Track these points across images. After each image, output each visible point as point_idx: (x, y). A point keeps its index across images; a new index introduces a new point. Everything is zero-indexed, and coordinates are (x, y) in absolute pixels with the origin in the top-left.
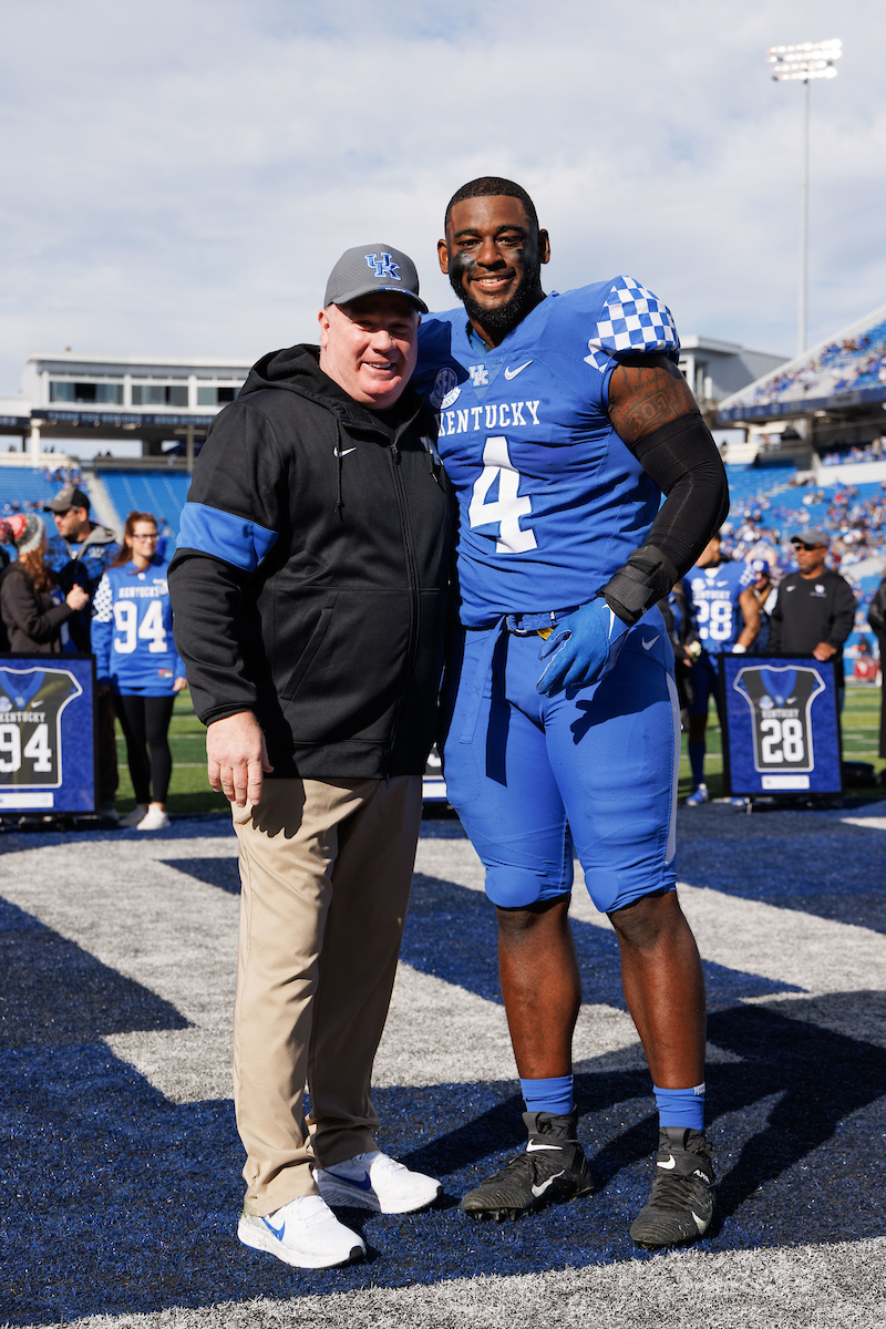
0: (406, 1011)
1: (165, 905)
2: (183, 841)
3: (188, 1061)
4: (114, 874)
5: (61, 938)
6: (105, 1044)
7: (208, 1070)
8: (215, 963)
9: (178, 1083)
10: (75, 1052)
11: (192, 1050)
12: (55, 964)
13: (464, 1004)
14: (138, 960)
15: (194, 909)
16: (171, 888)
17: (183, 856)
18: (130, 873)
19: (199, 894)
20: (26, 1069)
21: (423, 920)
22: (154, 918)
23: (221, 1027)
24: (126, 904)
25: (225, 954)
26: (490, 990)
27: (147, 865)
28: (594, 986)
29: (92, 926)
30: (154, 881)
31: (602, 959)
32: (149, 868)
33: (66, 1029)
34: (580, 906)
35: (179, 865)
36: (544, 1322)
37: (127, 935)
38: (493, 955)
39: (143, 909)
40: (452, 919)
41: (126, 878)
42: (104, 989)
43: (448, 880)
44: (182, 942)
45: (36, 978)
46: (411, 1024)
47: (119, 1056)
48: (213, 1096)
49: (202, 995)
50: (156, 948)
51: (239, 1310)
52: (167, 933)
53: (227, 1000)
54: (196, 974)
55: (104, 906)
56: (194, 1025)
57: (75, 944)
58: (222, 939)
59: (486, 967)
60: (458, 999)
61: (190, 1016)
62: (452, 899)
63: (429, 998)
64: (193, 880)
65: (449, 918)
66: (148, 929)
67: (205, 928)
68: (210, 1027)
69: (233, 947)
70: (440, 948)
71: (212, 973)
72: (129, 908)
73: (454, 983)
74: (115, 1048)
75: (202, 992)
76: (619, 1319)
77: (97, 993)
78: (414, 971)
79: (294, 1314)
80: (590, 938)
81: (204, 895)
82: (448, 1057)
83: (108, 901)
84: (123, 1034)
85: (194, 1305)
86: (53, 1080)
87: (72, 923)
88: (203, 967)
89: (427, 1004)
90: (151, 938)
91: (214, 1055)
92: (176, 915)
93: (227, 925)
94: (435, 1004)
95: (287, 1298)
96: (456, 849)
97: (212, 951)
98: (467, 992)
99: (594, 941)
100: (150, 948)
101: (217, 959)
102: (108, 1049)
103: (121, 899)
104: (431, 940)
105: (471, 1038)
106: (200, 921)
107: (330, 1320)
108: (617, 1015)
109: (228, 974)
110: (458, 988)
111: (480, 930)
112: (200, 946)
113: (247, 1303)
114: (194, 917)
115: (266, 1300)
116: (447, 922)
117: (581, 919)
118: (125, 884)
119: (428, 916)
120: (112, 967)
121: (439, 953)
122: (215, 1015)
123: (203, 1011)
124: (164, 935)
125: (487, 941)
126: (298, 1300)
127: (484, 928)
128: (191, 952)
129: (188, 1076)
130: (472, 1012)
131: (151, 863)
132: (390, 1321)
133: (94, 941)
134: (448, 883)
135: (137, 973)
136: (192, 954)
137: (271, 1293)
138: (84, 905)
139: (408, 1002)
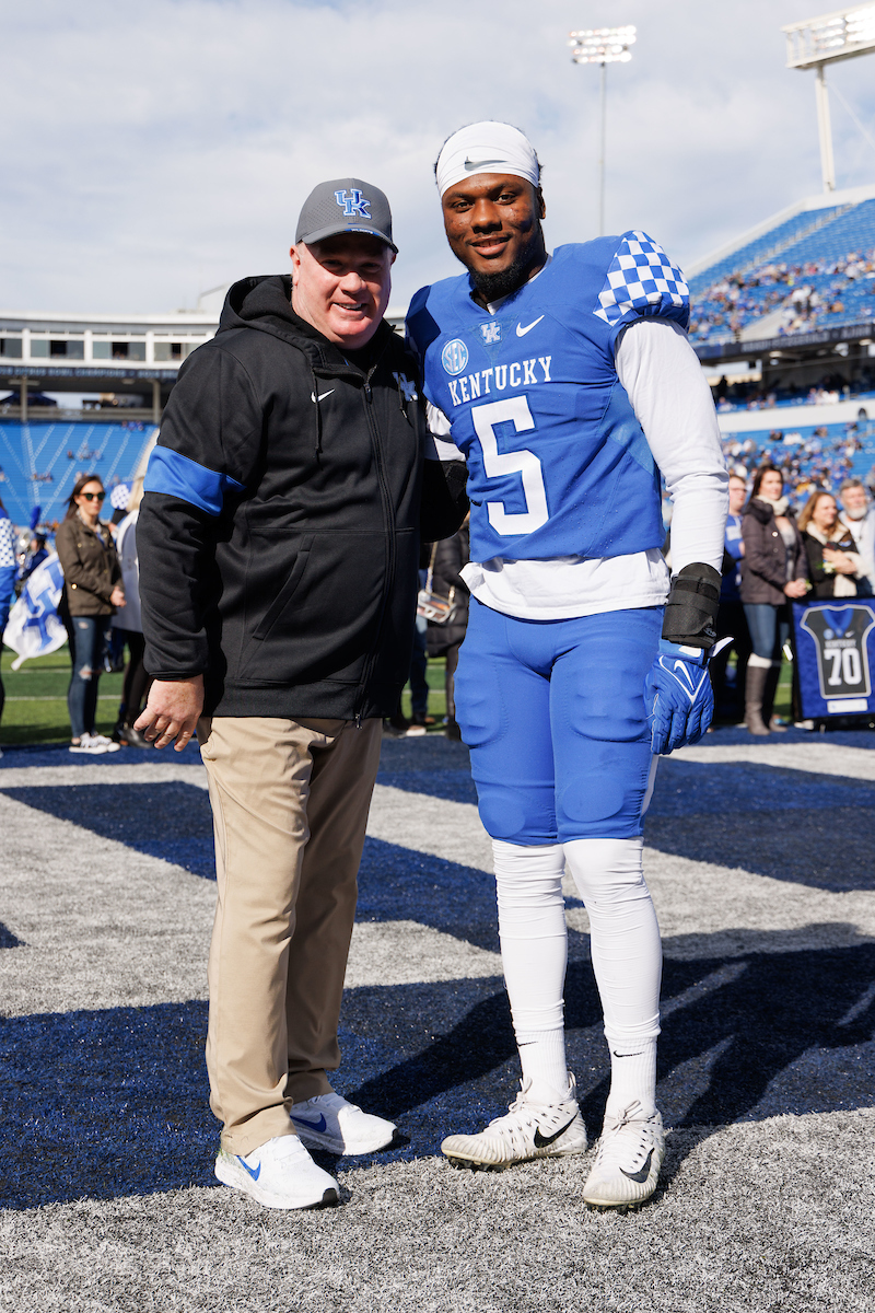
2: (15, 770)
3: (18, 978)
7: (37, 986)
8: (45, 885)
9: (8, 998)
11: (22, 967)
15: (25, 834)
16: (4, 814)
17: (15, 785)
19: (30, 820)
23: (50, 945)
25: (55, 876)
28: (401, 904)
31: (409, 878)
34: (389, 830)
35: (13, 793)
36: (352, 1216)
44: (13, 865)
48: (41, 1010)
49: (32, 915)
51: (64, 1211)
53: (56, 919)
54: (27, 895)
56: (24, 944)
58: (52, 863)
61: (20, 935)
64: (24, 806)
67: (35, 852)
68: (40, 945)
69: (62, 870)
71: (42, 895)
75: (32, 912)
76: (420, 1211)
79: (117, 1213)
80: (398, 859)
81: (35, 821)
85: (21, 1207)
88: (33, 889)
91: (43, 971)
92: (7, 840)
93: (57, 849)
95: (110, 1198)
97: (43, 874)
99: (402, 862)
101: (47, 881)
106: (32, 845)
107: (150, 1218)
108: (422, 930)
109: (57, 895)
112: (31, 869)
113: (72, 1204)
114: (25, 842)
115: (90, 1201)
117: (390, 841)
122: (45, 934)
123: (33, 930)
126: (120, 1200)
128: (22, 875)
129: (17, 992)
132: (208, 1218)
136: (22, 877)
137: (95, 1195)
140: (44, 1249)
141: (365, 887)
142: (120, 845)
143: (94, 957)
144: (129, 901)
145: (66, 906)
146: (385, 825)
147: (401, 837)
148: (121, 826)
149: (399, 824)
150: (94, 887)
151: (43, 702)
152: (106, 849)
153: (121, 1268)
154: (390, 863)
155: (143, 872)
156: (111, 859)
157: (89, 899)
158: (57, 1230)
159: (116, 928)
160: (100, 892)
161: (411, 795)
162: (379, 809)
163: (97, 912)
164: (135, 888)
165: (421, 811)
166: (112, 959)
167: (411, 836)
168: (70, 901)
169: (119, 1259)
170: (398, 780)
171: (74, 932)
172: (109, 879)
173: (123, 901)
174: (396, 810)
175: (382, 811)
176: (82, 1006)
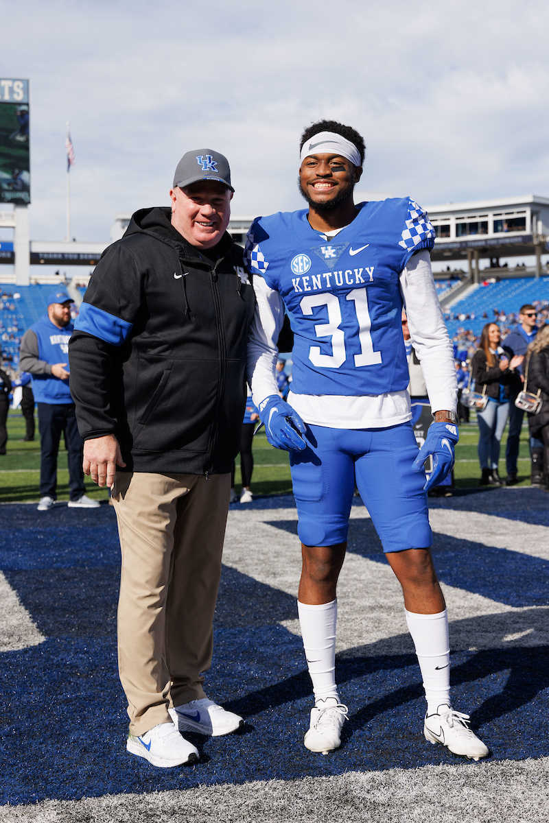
0: (451, 608)
1: (278, 548)
2: (270, 510)
4: (239, 529)
5: (226, 567)
6: (282, 626)
10: (267, 630)
12: (230, 582)
13: (485, 604)
14: (278, 579)
15: (296, 550)
16: (276, 538)
17: (275, 520)
18: (248, 529)
19: (295, 541)
20: (244, 640)
21: (437, 556)
22: (275, 555)
23: (346, 617)
24: (253, 547)
26: (497, 597)
27: (256, 524)
29: (240, 560)
30: (264, 534)
32: (258, 526)
33: (255, 617)
34: (530, 548)
37: (264, 565)
38: (489, 577)
39: (265, 550)
40: (455, 556)
41: (247, 532)
42: (266, 595)
43: (441, 532)
45: (223, 589)
46: (457, 616)
47: (293, 633)
50: (284, 573)
52: (288, 563)
55: (242, 548)
57: (236, 570)
59: (488, 584)
60: (479, 601)
62: (449, 544)
63: (462, 601)
64: (287, 533)
65: (453, 554)
66: (274, 562)
70: (455, 572)
72: (257, 549)
73: (474, 593)
74: (288, 628)
77: (263, 598)
78: (446, 586)
80: (544, 566)
82: (489, 634)
83: (243, 546)
84: (290, 621)
85: (406, 767)
86: (263, 645)
87: (227, 558)
89: (462, 604)
90: (279, 566)
91: (349, 632)
92: (287, 553)
94: (466, 604)
96: (439, 515)
98: (483, 598)
100: (281, 572)
102: (285, 629)
103: (250, 544)
104: (448, 567)
105: (497, 624)
110: (477, 596)
111: (474, 562)
113: (435, 766)
116: (451, 557)
117: (533, 555)
118: (248, 536)
119: (439, 554)
120: (265, 583)
121: (456, 575)
124: (285, 565)
125: (482, 568)
127: (476, 561)
130: (491, 608)
131: (257, 523)
133: (246, 568)
134: (442, 535)
135: (281, 586)
138: (229, 548)
139: (452, 604)
140: (430, 790)
141: (530, 584)
142: (360, 557)
143: (376, 625)
144: (382, 591)
145: (345, 593)
146: (526, 546)
147: (539, 553)
148: (354, 545)
149: (534, 544)
150: (356, 582)
151: (266, 468)
152: (351, 559)
153: (483, 803)
154: (540, 569)
155: (382, 573)
156: (358, 565)
157: (356, 589)
158: (432, 782)
159: (381, 607)
160: (361, 585)
161: (534, 526)
162: (517, 534)
163: (364, 597)
164: (382, 583)
165: (544, 537)
166: (388, 626)
167: (545, 552)
168: (345, 591)
169: (480, 799)
170: (520, 517)
171: (356, 609)
172: (363, 577)
173: (378, 591)
174: (528, 535)
175: (519, 536)
176: (384, 653)
